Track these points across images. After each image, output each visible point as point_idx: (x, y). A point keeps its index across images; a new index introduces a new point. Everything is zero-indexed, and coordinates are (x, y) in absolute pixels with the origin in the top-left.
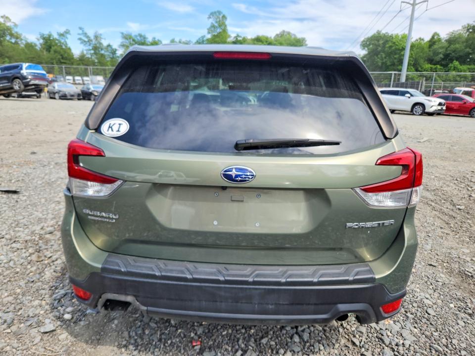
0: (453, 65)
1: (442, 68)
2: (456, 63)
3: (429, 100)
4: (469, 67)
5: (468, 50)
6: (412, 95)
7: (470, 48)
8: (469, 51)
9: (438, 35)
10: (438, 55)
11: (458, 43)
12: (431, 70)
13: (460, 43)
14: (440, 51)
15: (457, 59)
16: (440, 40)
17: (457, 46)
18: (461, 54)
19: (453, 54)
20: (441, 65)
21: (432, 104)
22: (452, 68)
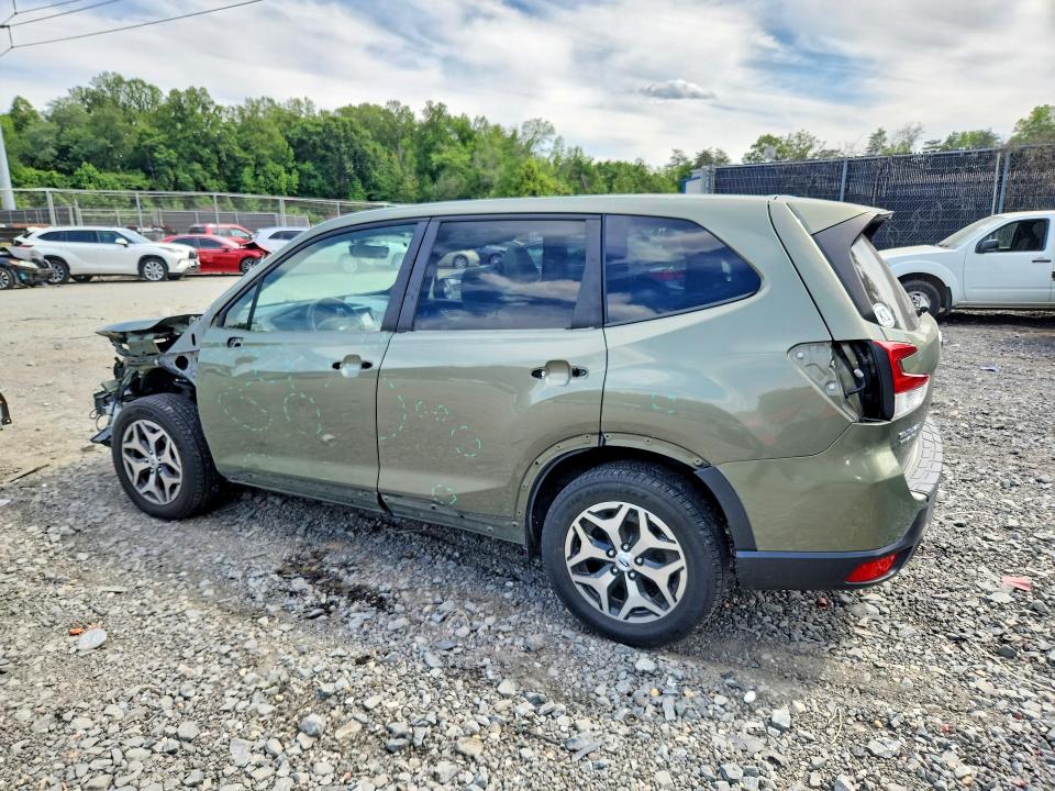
0: (83, 172)
1: (63, 176)
2: (89, 168)
3: (169, 249)
4: (117, 176)
5: (102, 141)
6: (129, 241)
7: (107, 138)
8: (105, 144)
9: (25, 102)
10: (42, 149)
11: (78, 126)
12: (42, 182)
13: (83, 125)
14: (46, 139)
15: (88, 159)
16: (34, 115)
17: (78, 131)
18: (92, 148)
19: (75, 147)
20: (60, 171)
21: (178, 256)
22: (85, 178)
